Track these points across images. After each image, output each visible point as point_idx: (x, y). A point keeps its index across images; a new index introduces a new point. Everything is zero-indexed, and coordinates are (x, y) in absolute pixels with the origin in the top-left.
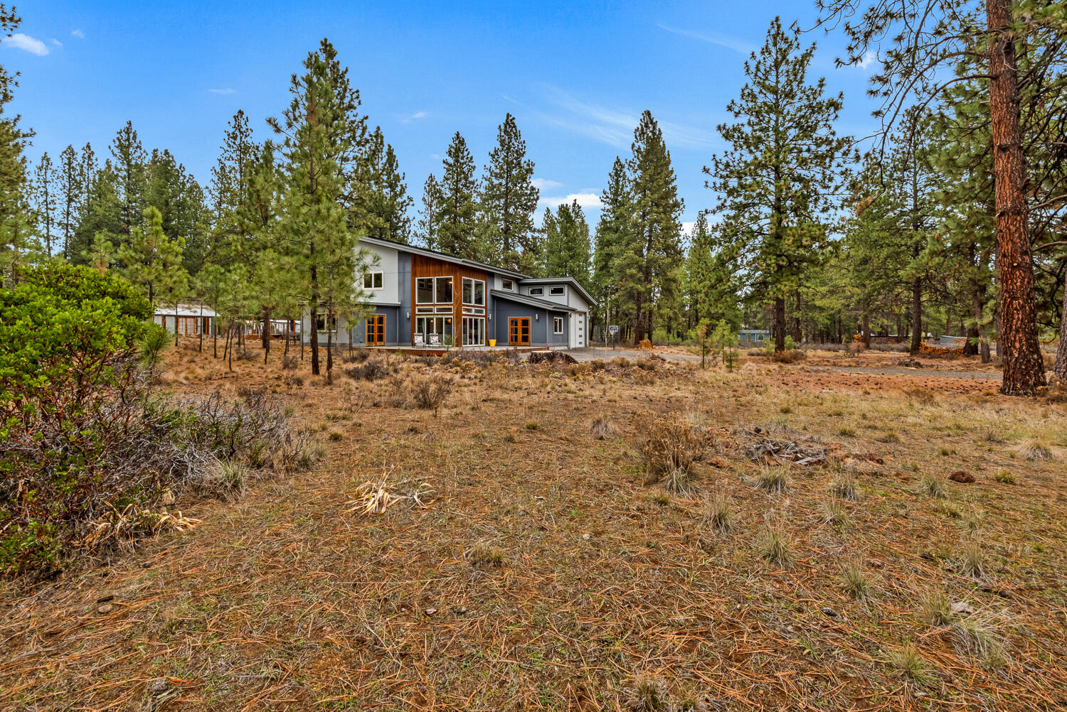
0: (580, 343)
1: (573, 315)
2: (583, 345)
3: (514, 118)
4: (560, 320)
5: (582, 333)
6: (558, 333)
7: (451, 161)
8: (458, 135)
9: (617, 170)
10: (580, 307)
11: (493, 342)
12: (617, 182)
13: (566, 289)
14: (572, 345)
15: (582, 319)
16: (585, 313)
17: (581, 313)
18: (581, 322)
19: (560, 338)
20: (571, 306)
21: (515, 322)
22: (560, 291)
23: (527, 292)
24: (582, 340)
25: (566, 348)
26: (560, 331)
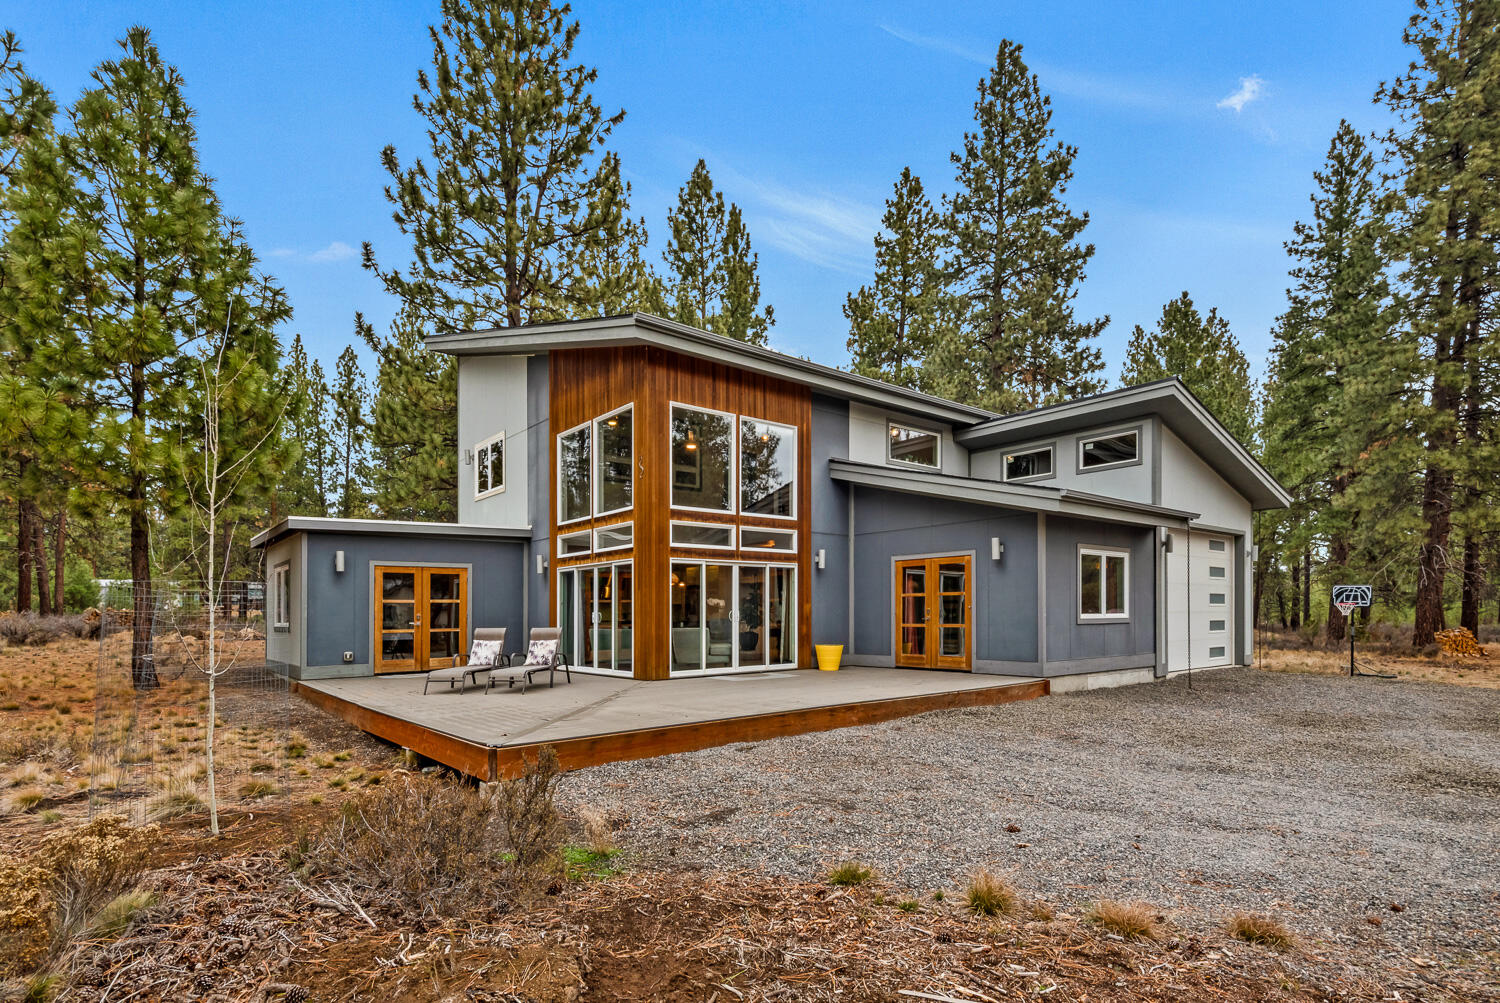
0: (1218, 651)
1: (1179, 545)
2: (1227, 661)
3: (1019, 48)
4: (1114, 565)
5: (1225, 612)
6: (1104, 615)
7: (890, 235)
8: (906, 175)
9: (1340, 159)
10: (1216, 511)
11: (829, 655)
12: (1342, 190)
13: (1146, 436)
14: (1176, 664)
15: (1224, 557)
16: (1238, 539)
17: (1215, 537)
18: (1217, 572)
19: (1116, 637)
20: (1170, 501)
21: (914, 577)
22: (1123, 451)
23: (995, 466)
24: (1225, 638)
25: (1146, 676)
26: (1115, 604)
